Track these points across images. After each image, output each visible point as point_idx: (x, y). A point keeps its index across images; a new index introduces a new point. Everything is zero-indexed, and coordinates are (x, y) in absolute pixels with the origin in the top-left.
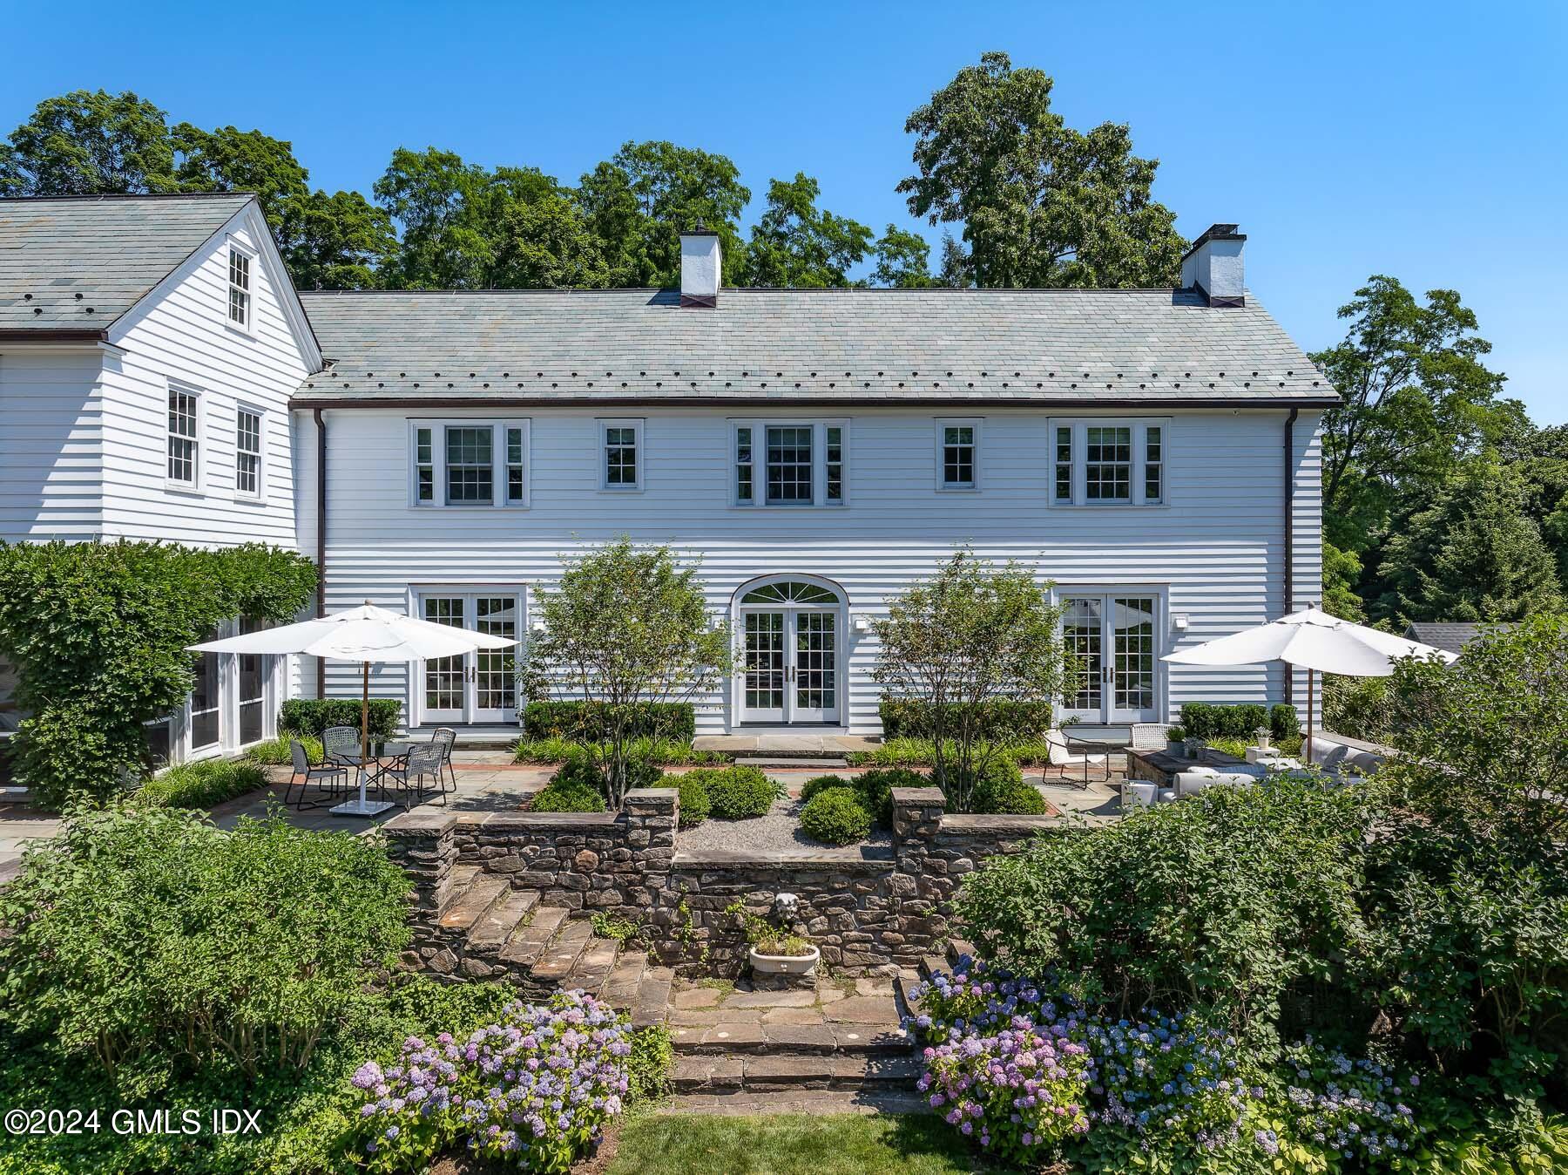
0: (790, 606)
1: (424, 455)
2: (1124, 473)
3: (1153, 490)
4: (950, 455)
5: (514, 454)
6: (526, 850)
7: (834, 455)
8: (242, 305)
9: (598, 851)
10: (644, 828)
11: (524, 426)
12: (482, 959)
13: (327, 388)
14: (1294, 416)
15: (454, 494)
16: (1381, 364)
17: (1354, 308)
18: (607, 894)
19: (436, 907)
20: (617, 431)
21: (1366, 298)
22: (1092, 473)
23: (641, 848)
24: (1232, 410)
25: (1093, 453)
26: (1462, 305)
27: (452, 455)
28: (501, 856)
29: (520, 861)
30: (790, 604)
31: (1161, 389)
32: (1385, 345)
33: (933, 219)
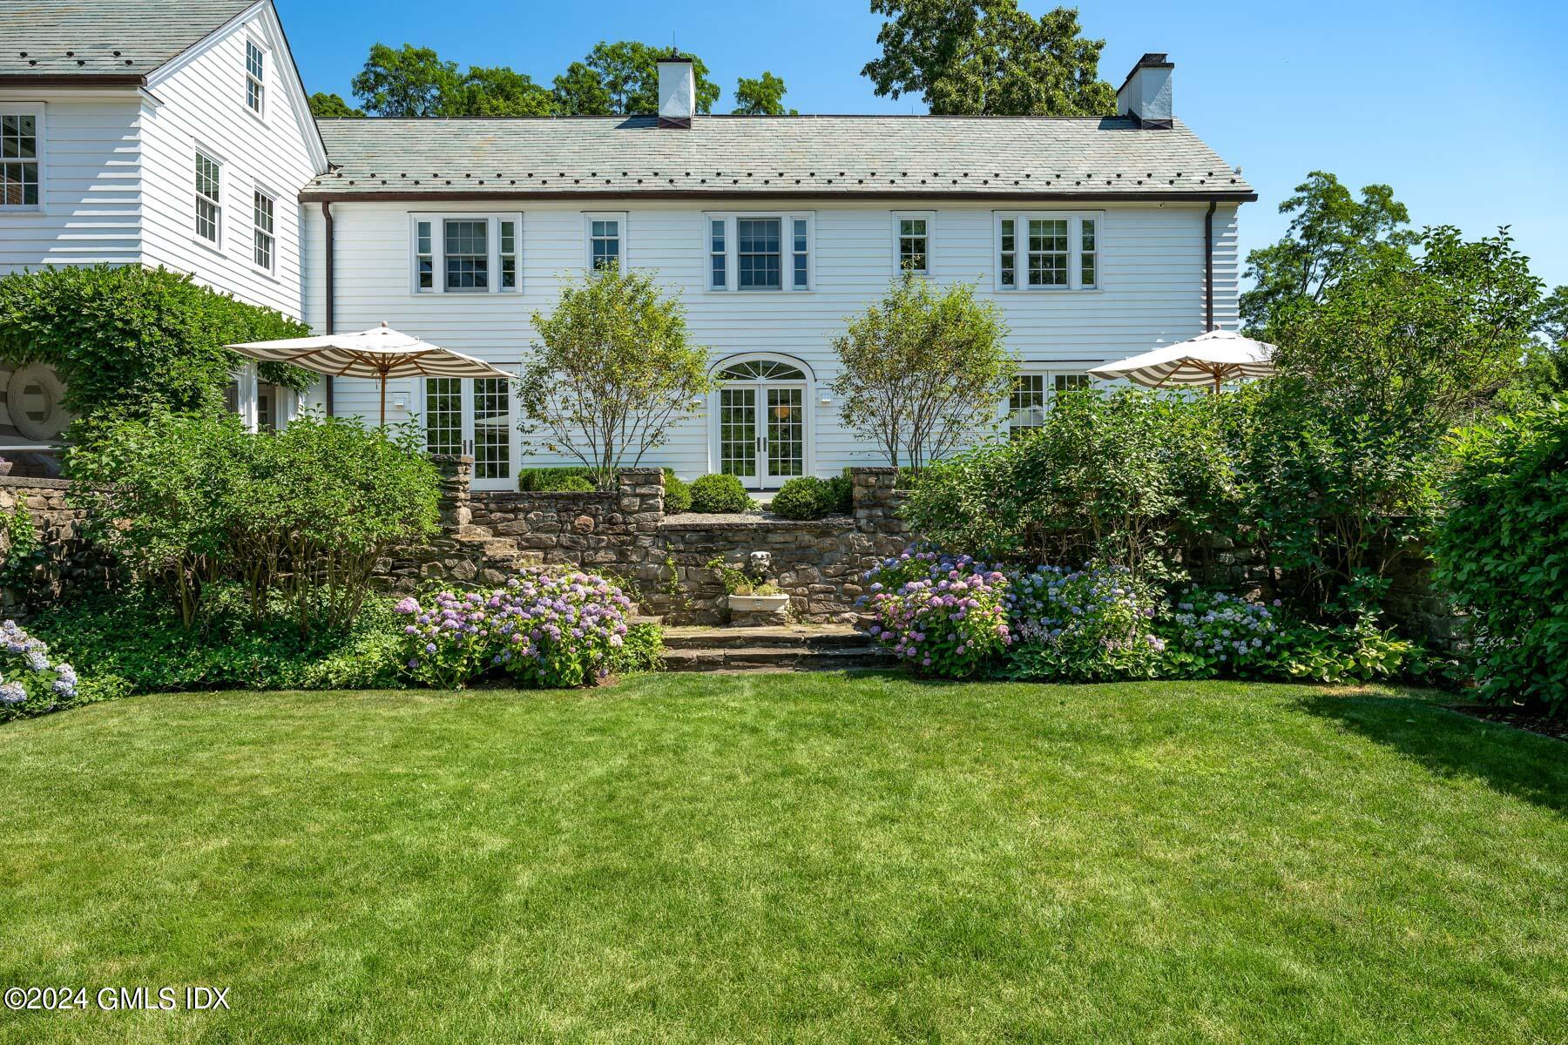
0: (761, 382)
1: (424, 246)
2: (1062, 261)
3: (1088, 278)
4: (905, 247)
5: (507, 245)
6: (531, 515)
7: (800, 245)
8: (257, 95)
9: (594, 517)
10: (636, 495)
11: (516, 219)
12: (497, 568)
13: (331, 185)
14: (1212, 209)
15: (452, 282)
16: (1320, 257)
17: (1295, 203)
18: (602, 553)
19: (458, 523)
20: (601, 224)
21: (1305, 194)
22: (1033, 260)
23: (631, 513)
24: (1156, 204)
25: (1034, 243)
26: (1394, 199)
27: (450, 245)
28: (509, 520)
29: (524, 526)
30: (761, 379)
31: (1097, 185)
32: (1322, 238)
33: (896, 94)
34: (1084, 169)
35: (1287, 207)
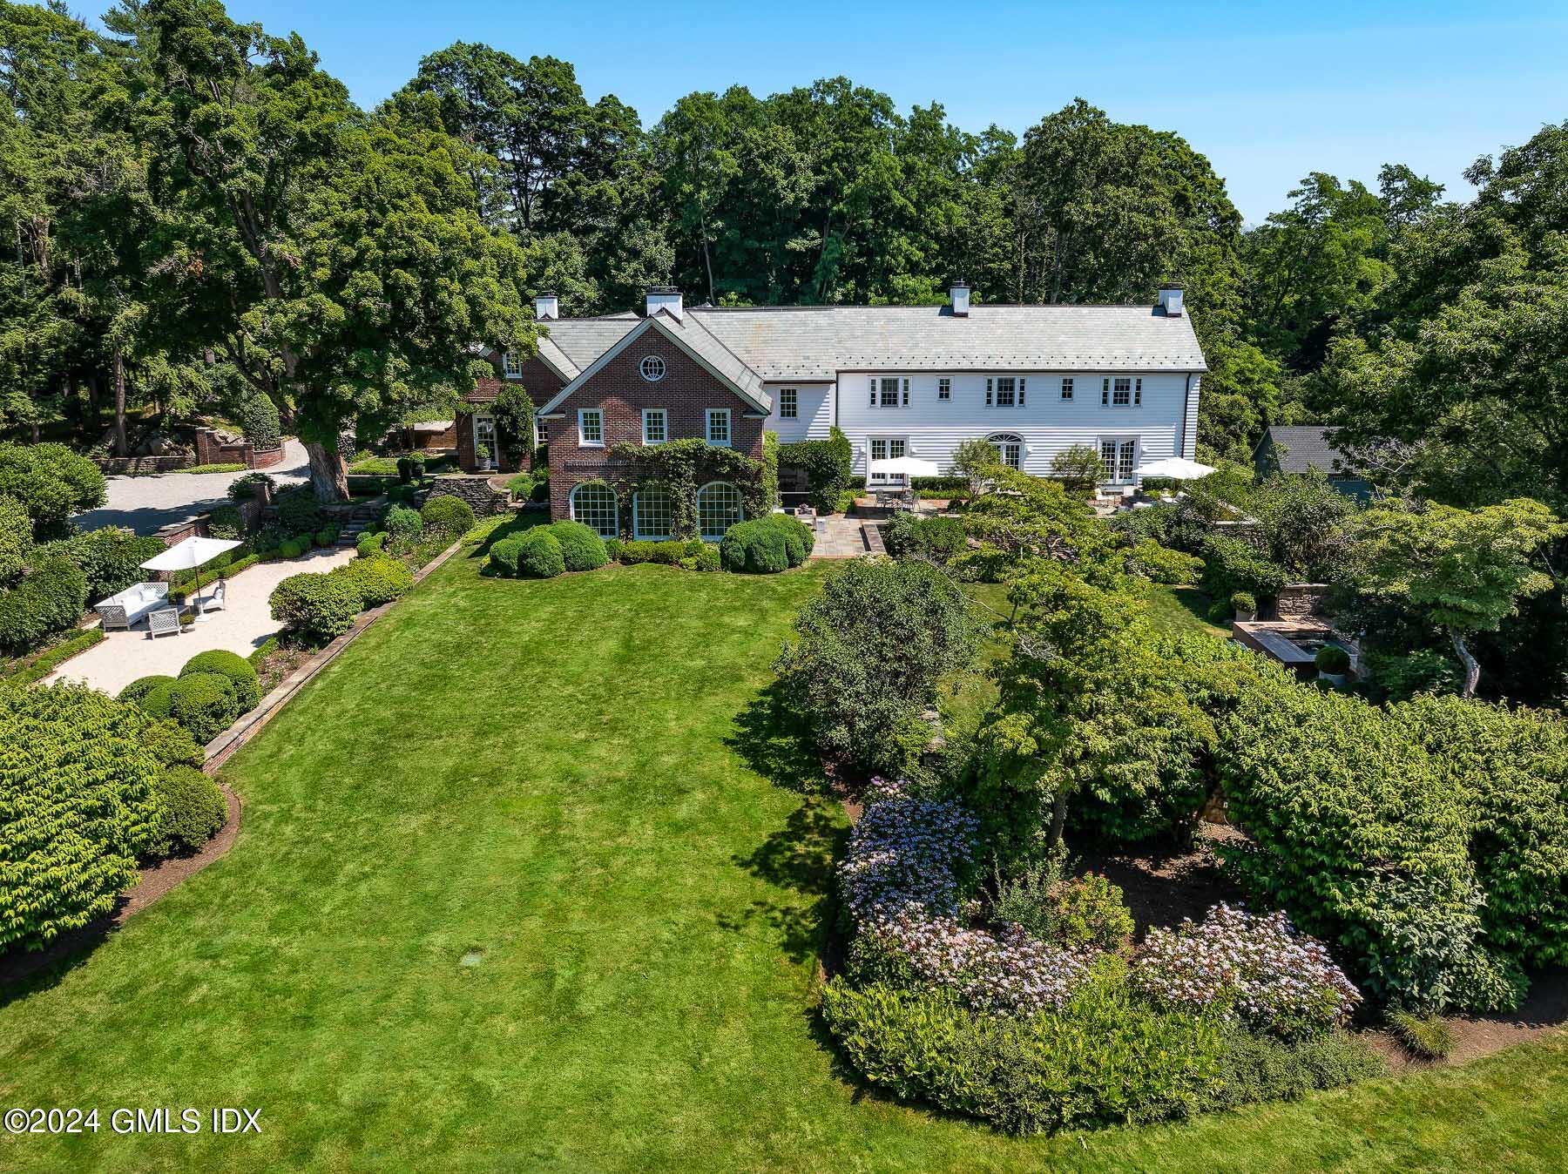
0: (1004, 443)
1: (873, 389)
2: (1127, 395)
3: (1137, 401)
4: (1064, 389)
5: (906, 389)
7: (1022, 389)
11: (910, 379)
14: (1190, 375)
15: (884, 403)
20: (943, 381)
22: (1116, 395)
24: (1168, 373)
25: (1116, 388)
27: (884, 389)
31: (1143, 366)
34: (1139, 352)
35: (1294, 194)
